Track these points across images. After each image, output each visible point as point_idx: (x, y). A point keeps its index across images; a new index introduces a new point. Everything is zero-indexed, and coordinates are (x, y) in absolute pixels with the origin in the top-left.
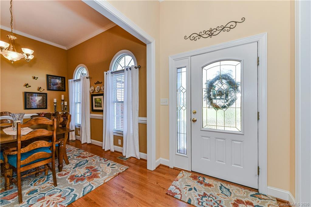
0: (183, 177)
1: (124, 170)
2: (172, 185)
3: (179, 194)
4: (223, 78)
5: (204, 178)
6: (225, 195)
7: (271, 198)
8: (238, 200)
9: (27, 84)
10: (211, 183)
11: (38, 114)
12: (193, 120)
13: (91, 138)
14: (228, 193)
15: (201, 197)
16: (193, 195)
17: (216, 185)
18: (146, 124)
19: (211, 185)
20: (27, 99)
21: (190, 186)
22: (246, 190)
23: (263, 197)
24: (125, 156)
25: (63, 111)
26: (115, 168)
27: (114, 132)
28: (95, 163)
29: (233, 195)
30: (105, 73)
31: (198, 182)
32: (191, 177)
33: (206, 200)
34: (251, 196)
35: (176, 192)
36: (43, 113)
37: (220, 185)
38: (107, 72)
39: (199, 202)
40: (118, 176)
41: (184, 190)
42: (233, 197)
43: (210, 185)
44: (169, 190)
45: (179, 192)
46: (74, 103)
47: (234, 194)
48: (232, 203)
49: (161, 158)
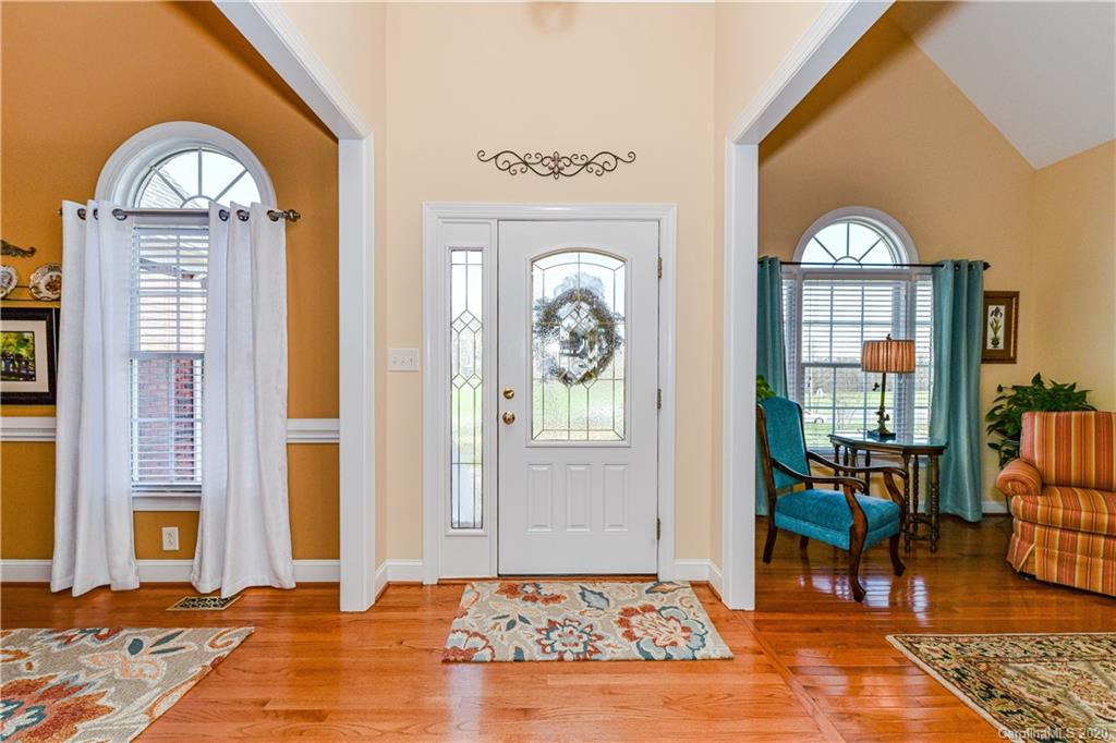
0: (477, 599)
1: (234, 645)
2: (454, 632)
3: (484, 648)
4: (584, 300)
5: (537, 586)
6: (598, 608)
7: (682, 585)
8: (626, 610)
10: (557, 593)
12: (505, 419)
14: (602, 603)
15: (544, 632)
16: (523, 637)
17: (570, 592)
18: (338, 444)
19: (558, 597)
21: (508, 616)
22: (635, 584)
23: (668, 587)
24: (218, 591)
26: (183, 651)
27: (134, 498)
28: (36, 664)
29: (612, 603)
30: (70, 208)
31: (524, 599)
32: (502, 591)
33: (560, 636)
34: (647, 592)
35: (472, 646)
37: (580, 591)
38: (85, 204)
39: (544, 646)
40: (218, 673)
41: (495, 632)
42: (616, 607)
43: (556, 598)
44: (448, 647)
45: (480, 643)
47: (615, 600)
48: (615, 622)
49: (389, 562)
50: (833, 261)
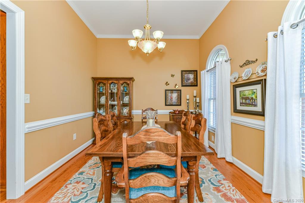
9: (167, 82)
20: (167, 96)
25: (195, 109)
30: (270, 35)
36: (177, 110)
38: (277, 30)
46: (207, 99)
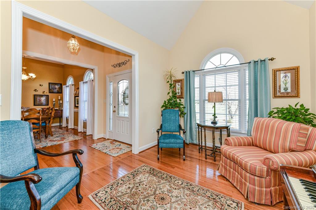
3: (94, 146)
6: (115, 147)
9: (36, 90)
11: (42, 108)
13: (74, 125)
15: (103, 147)
20: (36, 99)
21: (104, 144)
22: (128, 146)
24: (87, 134)
31: (111, 143)
36: (45, 108)
38: (81, 82)
42: (118, 147)
46: (66, 101)
50: (216, 67)
